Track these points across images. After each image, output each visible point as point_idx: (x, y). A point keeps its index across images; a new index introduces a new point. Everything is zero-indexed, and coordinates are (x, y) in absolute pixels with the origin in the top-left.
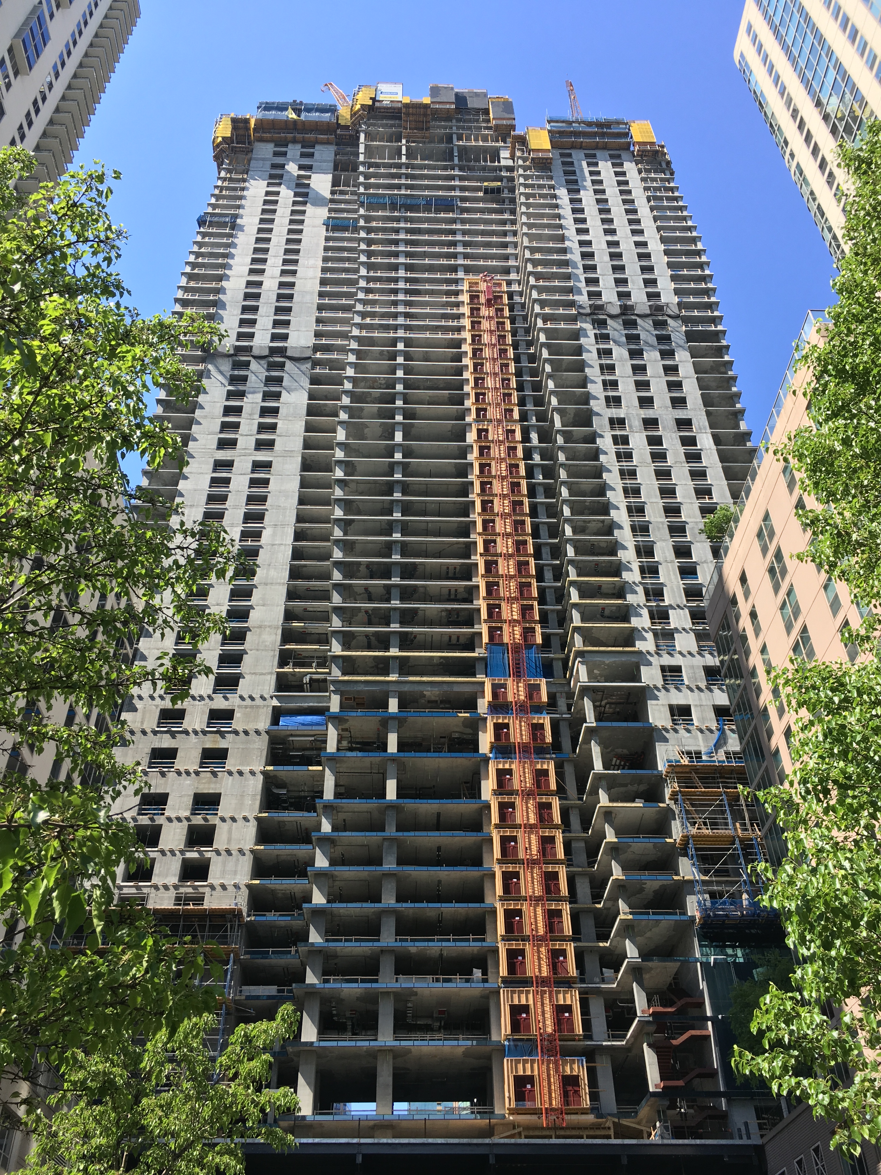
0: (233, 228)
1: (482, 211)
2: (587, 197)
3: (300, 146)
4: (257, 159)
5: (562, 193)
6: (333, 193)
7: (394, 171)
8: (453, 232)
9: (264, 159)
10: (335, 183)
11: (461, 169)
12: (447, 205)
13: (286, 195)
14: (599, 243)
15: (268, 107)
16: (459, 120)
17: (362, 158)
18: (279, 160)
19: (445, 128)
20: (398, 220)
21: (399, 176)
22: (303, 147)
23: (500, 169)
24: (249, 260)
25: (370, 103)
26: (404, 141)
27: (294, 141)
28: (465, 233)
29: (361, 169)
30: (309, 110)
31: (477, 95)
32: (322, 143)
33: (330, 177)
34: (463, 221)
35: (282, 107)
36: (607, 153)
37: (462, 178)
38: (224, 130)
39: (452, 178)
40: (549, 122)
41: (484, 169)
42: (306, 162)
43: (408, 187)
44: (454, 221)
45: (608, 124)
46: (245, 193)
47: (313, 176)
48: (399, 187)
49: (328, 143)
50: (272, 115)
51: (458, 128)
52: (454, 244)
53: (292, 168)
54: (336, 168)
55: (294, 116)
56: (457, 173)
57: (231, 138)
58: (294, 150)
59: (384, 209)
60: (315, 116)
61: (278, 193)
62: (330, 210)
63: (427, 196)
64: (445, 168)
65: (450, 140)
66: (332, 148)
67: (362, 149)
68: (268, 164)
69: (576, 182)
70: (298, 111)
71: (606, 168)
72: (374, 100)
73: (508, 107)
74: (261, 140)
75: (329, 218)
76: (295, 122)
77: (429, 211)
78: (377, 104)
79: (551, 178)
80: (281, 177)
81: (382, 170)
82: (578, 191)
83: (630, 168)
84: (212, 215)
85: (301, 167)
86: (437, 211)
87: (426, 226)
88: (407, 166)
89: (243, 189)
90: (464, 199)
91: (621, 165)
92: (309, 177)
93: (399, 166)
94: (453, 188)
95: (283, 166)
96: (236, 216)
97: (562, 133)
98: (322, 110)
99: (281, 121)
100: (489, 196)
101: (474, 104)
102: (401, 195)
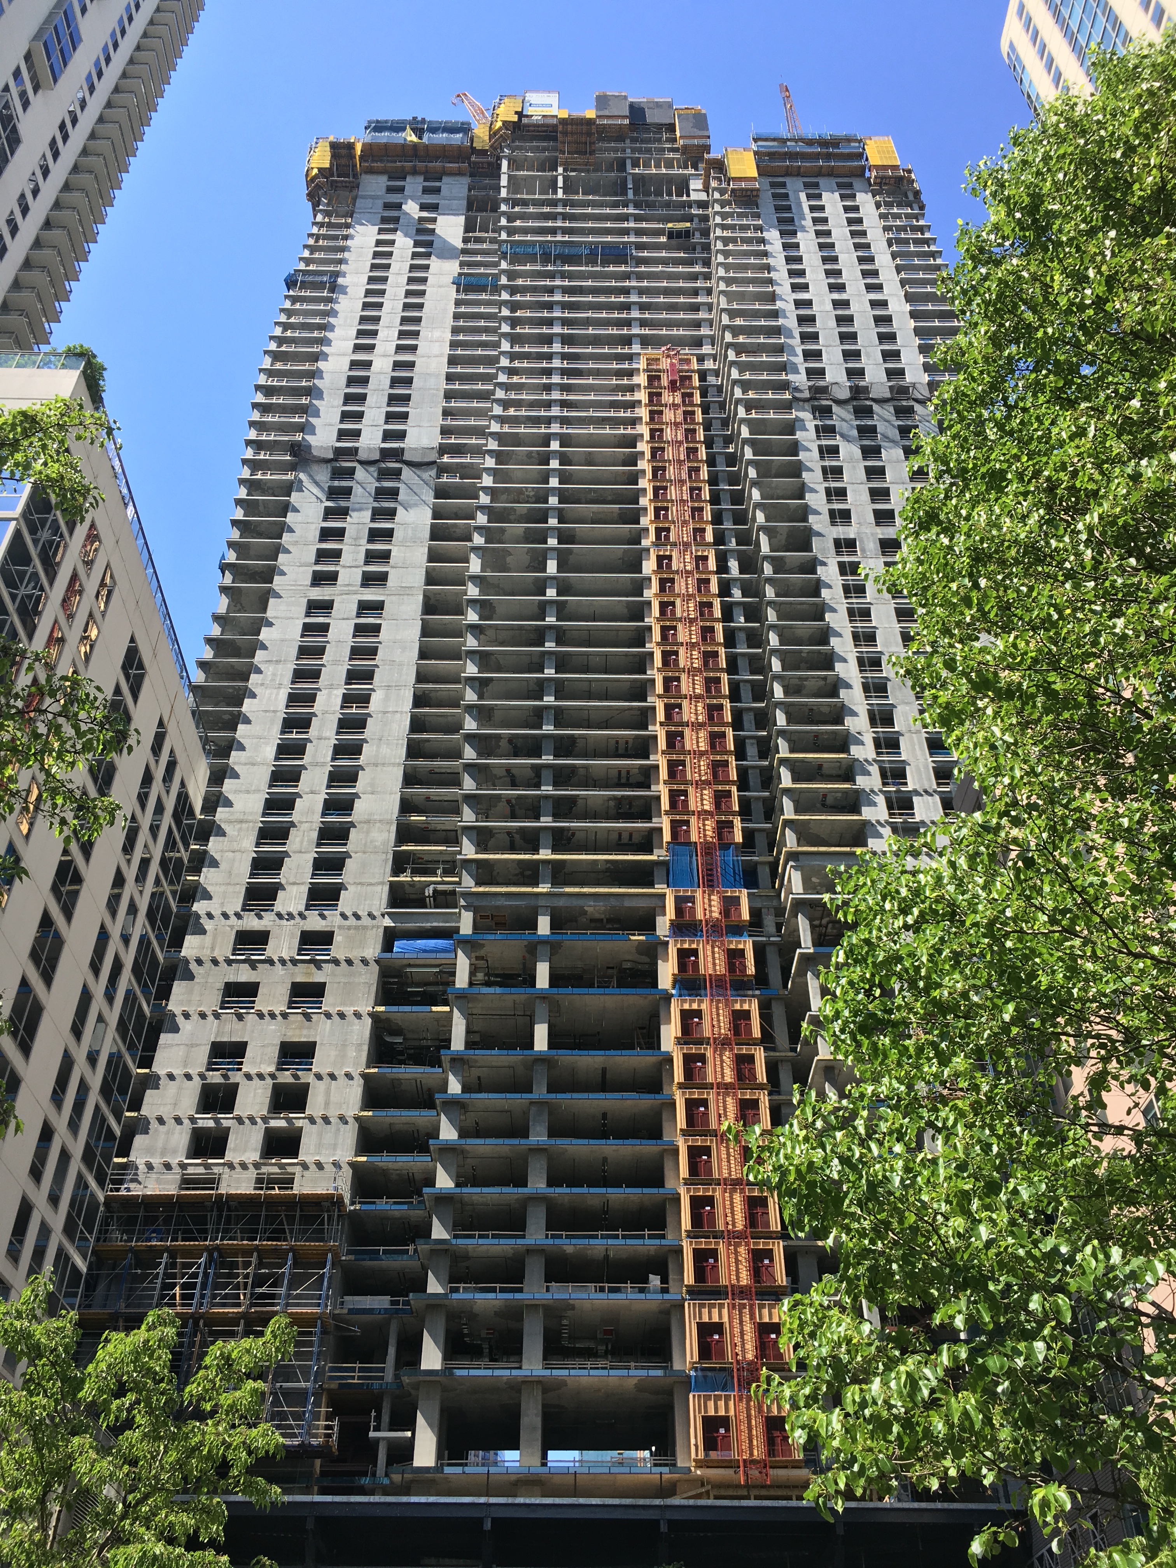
0: (332, 290)
1: (665, 262)
2: (807, 241)
3: (420, 179)
4: (364, 197)
5: (773, 236)
6: (466, 240)
7: (547, 210)
8: (626, 291)
9: (374, 197)
10: (469, 227)
11: (637, 206)
12: (617, 254)
13: (403, 244)
14: (822, 302)
15: (379, 127)
16: (634, 140)
17: (504, 193)
18: (394, 198)
19: (616, 150)
20: (552, 275)
21: (553, 217)
22: (426, 180)
23: (690, 205)
24: (354, 333)
25: (513, 118)
26: (560, 170)
27: (414, 172)
28: (641, 291)
29: (503, 208)
30: (433, 130)
31: (658, 105)
32: (451, 174)
33: (462, 219)
34: (640, 276)
35: (397, 127)
36: (833, 181)
37: (638, 218)
38: (321, 159)
39: (625, 218)
40: (756, 140)
41: (668, 205)
42: (430, 199)
43: (565, 231)
44: (627, 276)
45: (835, 142)
46: (349, 243)
47: (440, 218)
48: (553, 231)
49: (460, 173)
50: (384, 137)
51: (634, 150)
52: (627, 307)
53: (412, 208)
54: (469, 208)
55: (413, 138)
56: (631, 211)
57: (330, 169)
58: (414, 184)
59: (533, 261)
60: (441, 138)
61: (392, 243)
62: (462, 264)
63: (591, 243)
64: (615, 205)
65: (622, 167)
66: (466, 181)
67: (504, 181)
68: (380, 203)
69: (791, 219)
70: (419, 132)
71: (832, 202)
72: (520, 114)
73: (700, 121)
74: (371, 171)
75: (460, 274)
76: (415, 146)
77: (594, 263)
78: (525, 121)
79: (758, 216)
80: (396, 220)
81: (531, 210)
82: (794, 233)
83: (865, 201)
84: (305, 273)
85: (423, 207)
86: (605, 263)
87: (589, 283)
88: (565, 203)
89: (346, 238)
90: (641, 247)
91: (853, 196)
92: (434, 220)
93: (554, 203)
94: (626, 232)
95: (399, 206)
96: (337, 274)
97: (772, 155)
98: (451, 129)
99: (396, 145)
100: (674, 242)
101: (652, 117)
102: (556, 242)
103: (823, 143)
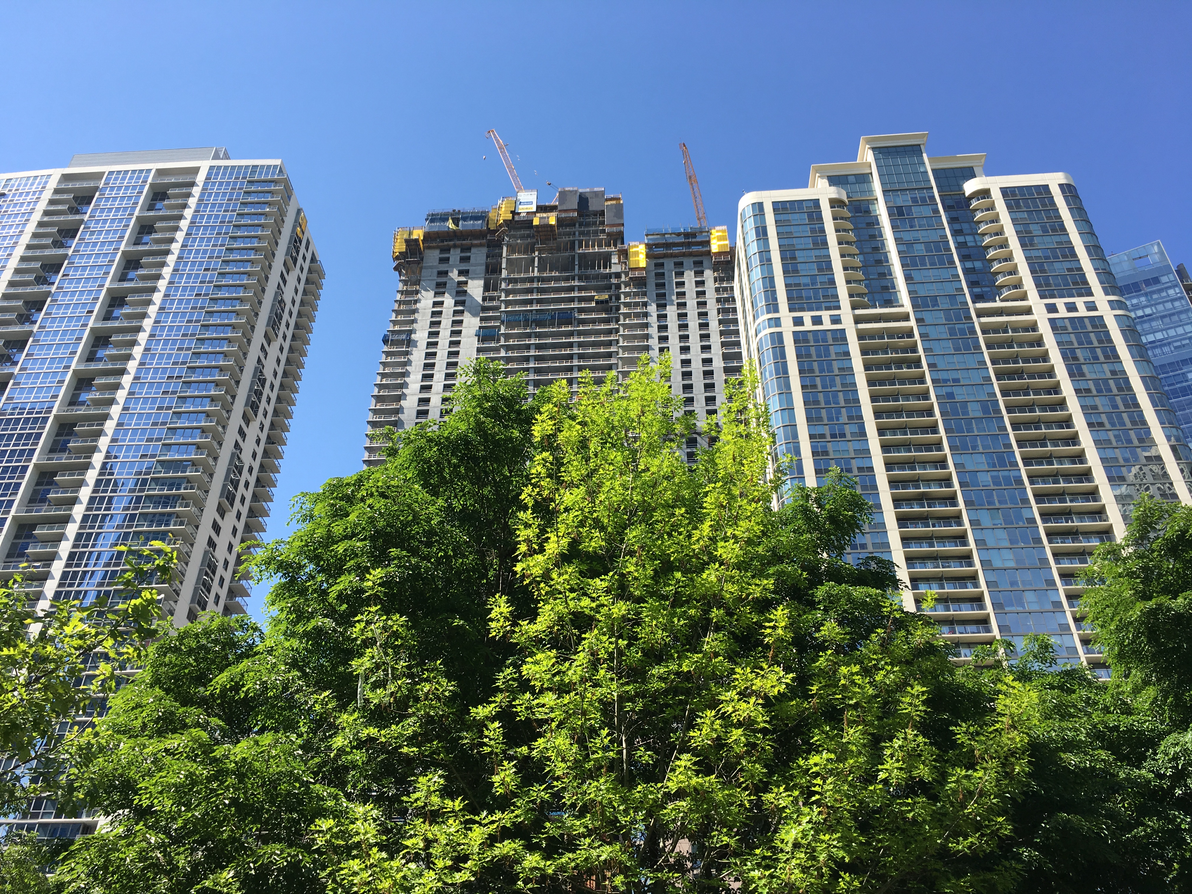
0: (408, 346)
1: (593, 321)
2: (671, 311)
3: (458, 251)
4: (427, 268)
5: (652, 309)
6: (484, 299)
7: (528, 285)
8: (570, 345)
9: (431, 267)
10: (486, 288)
11: (580, 279)
12: (566, 318)
13: (449, 301)
14: (675, 362)
15: (433, 218)
16: (581, 225)
17: (504, 274)
18: (443, 267)
19: (569, 234)
20: (529, 336)
21: (530, 291)
22: (462, 251)
23: (609, 276)
25: (510, 216)
26: (537, 253)
27: (455, 246)
28: (580, 345)
29: (503, 286)
30: (465, 219)
31: (596, 194)
32: (476, 246)
33: (481, 282)
34: (580, 333)
35: (444, 218)
36: (692, 260)
37: (581, 289)
38: (400, 247)
39: (571, 289)
40: (647, 234)
41: (597, 277)
42: (464, 267)
43: (539, 301)
44: (571, 334)
45: (693, 235)
46: (418, 305)
47: (470, 281)
48: (530, 302)
49: (481, 245)
50: (437, 227)
51: (581, 233)
52: (570, 357)
53: (454, 275)
54: (487, 271)
55: (452, 226)
56: (577, 283)
57: (406, 252)
58: (455, 255)
59: (519, 326)
60: (470, 224)
61: (442, 303)
62: (482, 319)
63: (553, 310)
64: (567, 279)
65: (573, 248)
66: (485, 250)
67: (504, 261)
68: (435, 271)
69: (664, 295)
70: (456, 222)
71: (689, 277)
72: (514, 213)
73: (619, 210)
74: (429, 248)
75: (480, 328)
76: (454, 232)
77: (553, 325)
78: (517, 218)
79: (645, 294)
80: (445, 284)
81: (519, 286)
82: (665, 306)
83: (709, 275)
84: (393, 332)
85: (461, 273)
86: (560, 325)
87: (550, 341)
88: (539, 279)
89: (416, 302)
90: (581, 310)
91: (702, 272)
92: (466, 283)
93: (531, 280)
94: (572, 300)
95: (446, 273)
96: (411, 332)
97: (657, 245)
98: (475, 218)
99: (444, 232)
100: (600, 306)
101: (593, 206)
102: (531, 311)
103: (687, 235)
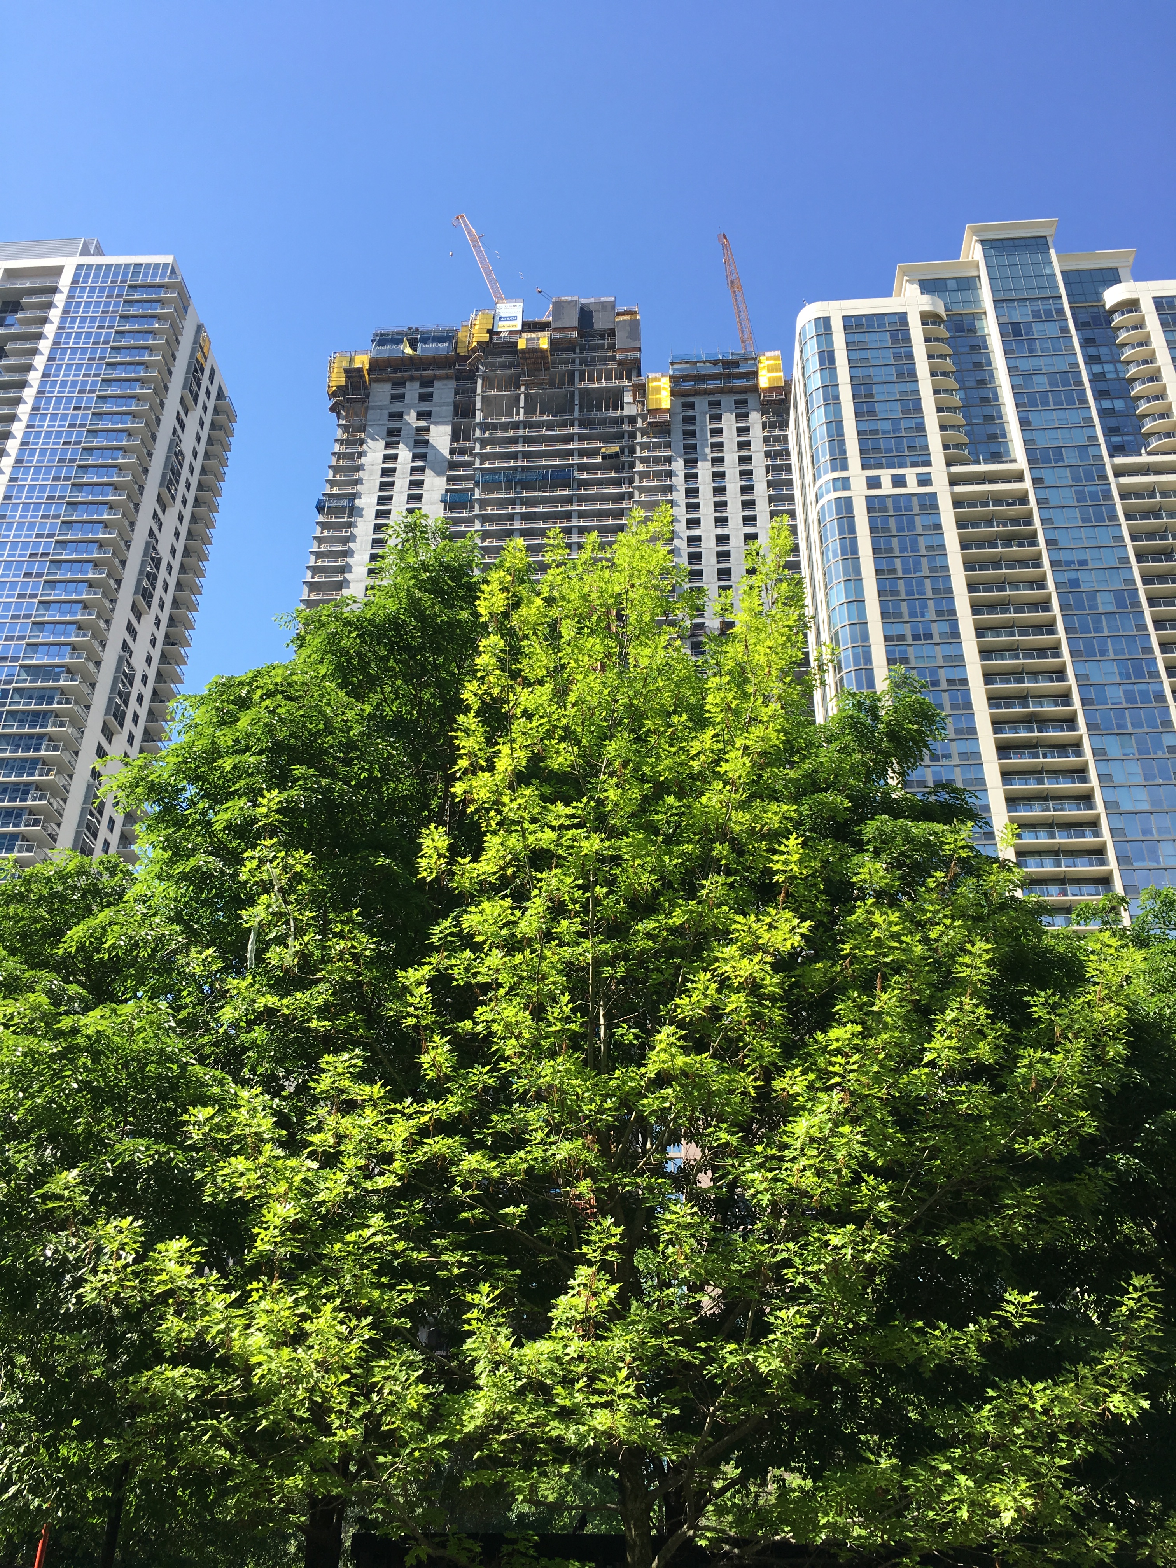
0: (351, 515)
1: (599, 483)
2: (704, 469)
3: (417, 384)
4: (374, 408)
5: (678, 466)
6: (452, 452)
7: (511, 433)
8: (569, 516)
9: (381, 408)
10: (455, 437)
11: (581, 425)
12: (562, 478)
13: (404, 454)
14: (708, 538)
15: (382, 340)
16: (583, 349)
17: (479, 417)
18: (396, 408)
19: (566, 362)
20: (512, 502)
21: (514, 441)
22: (422, 385)
23: (621, 421)
24: (368, 558)
25: (486, 337)
26: (523, 389)
27: (412, 379)
28: (580, 515)
29: (478, 433)
30: (425, 340)
31: (604, 306)
32: (441, 378)
33: (448, 429)
34: (581, 499)
35: (397, 341)
36: (733, 398)
37: (582, 438)
38: (338, 379)
39: (570, 438)
40: (672, 364)
41: (604, 422)
42: (425, 407)
43: (526, 455)
44: (569, 500)
45: (735, 363)
46: (363, 460)
47: (432, 427)
48: (514, 456)
49: (447, 377)
50: (387, 351)
51: (583, 361)
53: (411, 418)
54: (456, 414)
55: (408, 350)
56: (577, 430)
57: (345, 388)
58: (412, 391)
59: (499, 489)
60: (432, 347)
61: (396, 457)
62: (450, 479)
63: (544, 467)
64: (563, 425)
65: (571, 382)
66: (452, 386)
67: (479, 399)
68: (386, 413)
69: (695, 446)
70: (413, 344)
71: (729, 423)
72: (491, 332)
73: (634, 328)
74: (378, 380)
75: (447, 491)
76: (411, 358)
77: (544, 488)
78: (495, 339)
79: (668, 446)
80: (399, 431)
81: (499, 434)
82: (695, 462)
83: (755, 419)
84: (331, 496)
85: (421, 416)
86: (554, 488)
87: (541, 509)
88: (525, 425)
89: (360, 455)
90: (582, 468)
91: (746, 416)
92: (427, 429)
93: (516, 426)
94: (570, 453)
95: (401, 416)
96: (354, 496)
97: (686, 378)
98: (440, 339)
99: (396, 359)
100: (607, 461)
101: (600, 323)
102: (516, 468)
103: (727, 364)
